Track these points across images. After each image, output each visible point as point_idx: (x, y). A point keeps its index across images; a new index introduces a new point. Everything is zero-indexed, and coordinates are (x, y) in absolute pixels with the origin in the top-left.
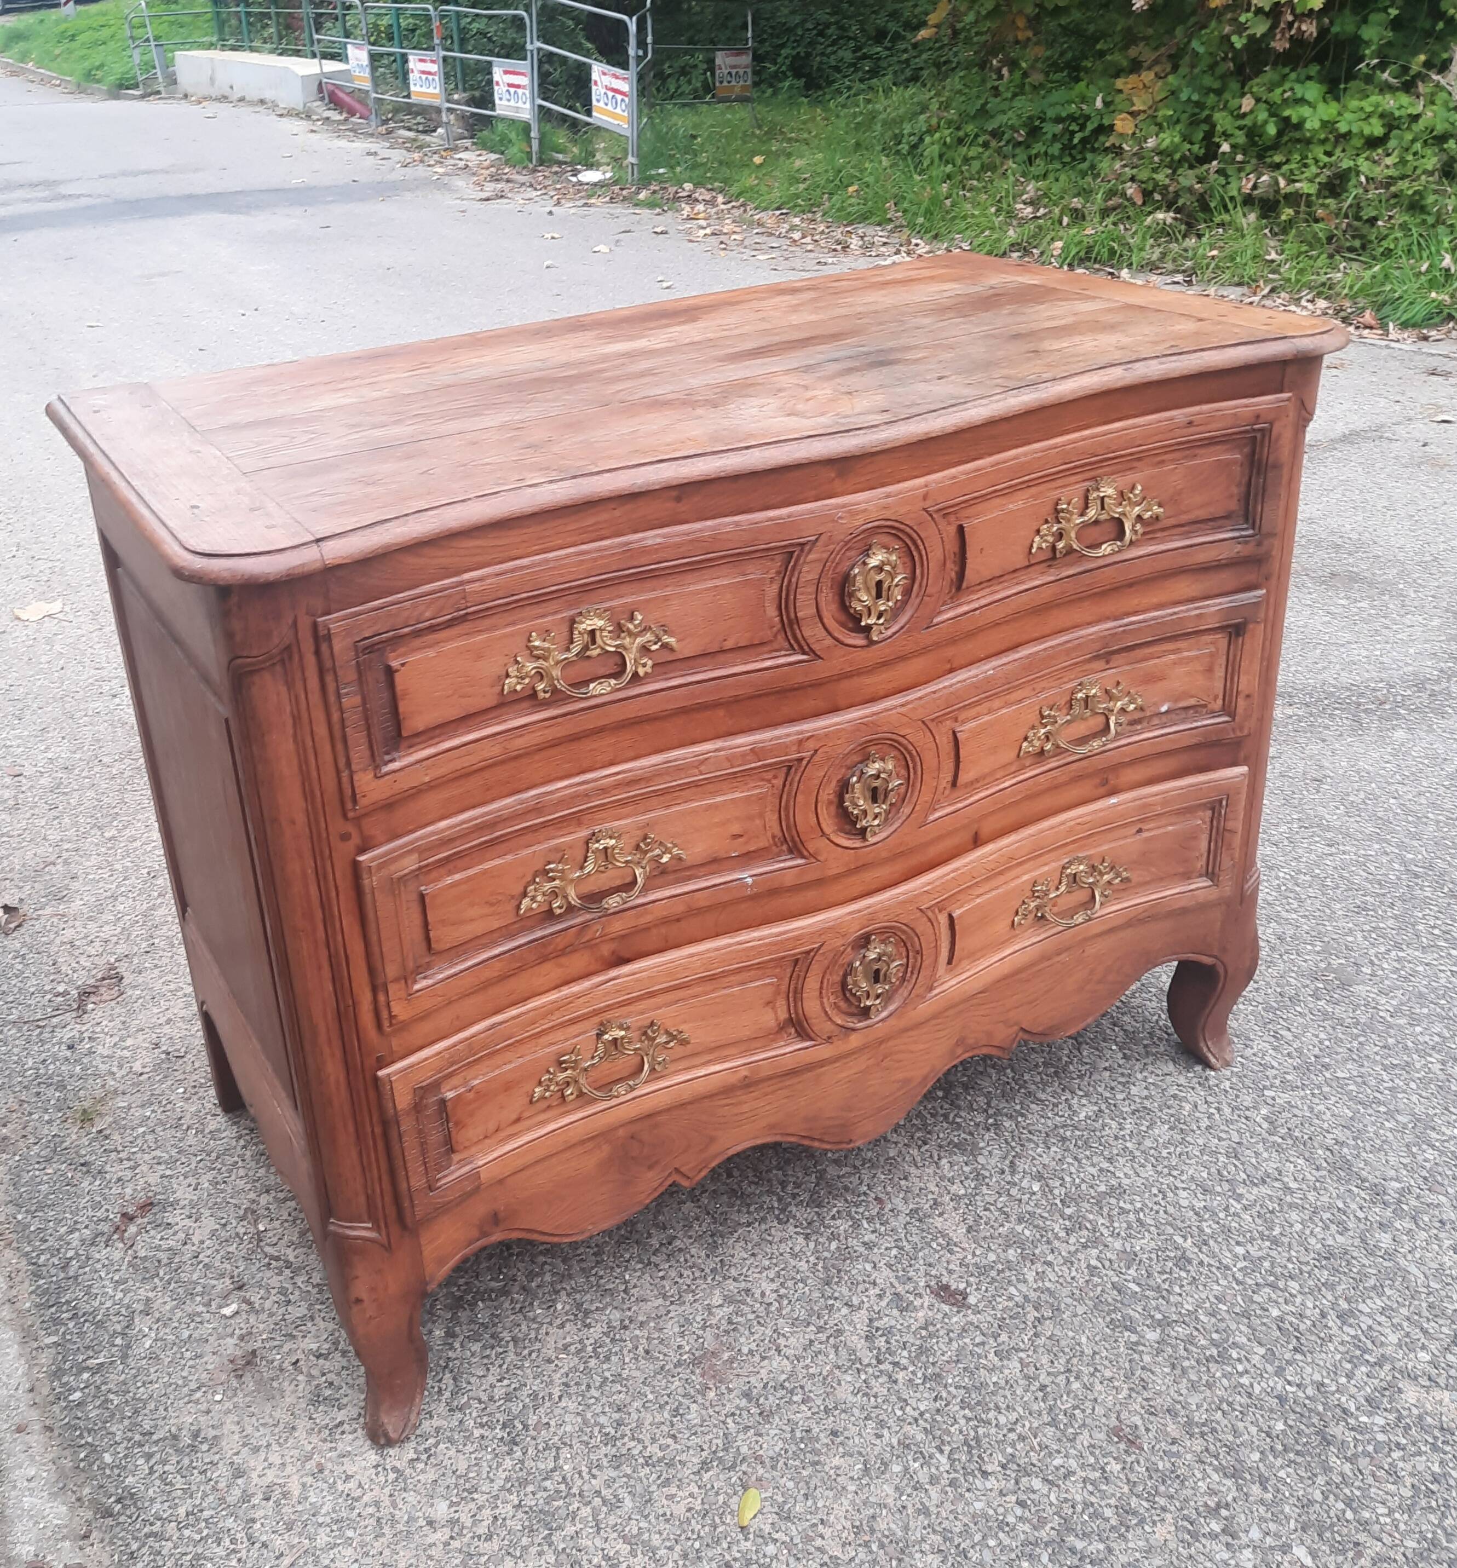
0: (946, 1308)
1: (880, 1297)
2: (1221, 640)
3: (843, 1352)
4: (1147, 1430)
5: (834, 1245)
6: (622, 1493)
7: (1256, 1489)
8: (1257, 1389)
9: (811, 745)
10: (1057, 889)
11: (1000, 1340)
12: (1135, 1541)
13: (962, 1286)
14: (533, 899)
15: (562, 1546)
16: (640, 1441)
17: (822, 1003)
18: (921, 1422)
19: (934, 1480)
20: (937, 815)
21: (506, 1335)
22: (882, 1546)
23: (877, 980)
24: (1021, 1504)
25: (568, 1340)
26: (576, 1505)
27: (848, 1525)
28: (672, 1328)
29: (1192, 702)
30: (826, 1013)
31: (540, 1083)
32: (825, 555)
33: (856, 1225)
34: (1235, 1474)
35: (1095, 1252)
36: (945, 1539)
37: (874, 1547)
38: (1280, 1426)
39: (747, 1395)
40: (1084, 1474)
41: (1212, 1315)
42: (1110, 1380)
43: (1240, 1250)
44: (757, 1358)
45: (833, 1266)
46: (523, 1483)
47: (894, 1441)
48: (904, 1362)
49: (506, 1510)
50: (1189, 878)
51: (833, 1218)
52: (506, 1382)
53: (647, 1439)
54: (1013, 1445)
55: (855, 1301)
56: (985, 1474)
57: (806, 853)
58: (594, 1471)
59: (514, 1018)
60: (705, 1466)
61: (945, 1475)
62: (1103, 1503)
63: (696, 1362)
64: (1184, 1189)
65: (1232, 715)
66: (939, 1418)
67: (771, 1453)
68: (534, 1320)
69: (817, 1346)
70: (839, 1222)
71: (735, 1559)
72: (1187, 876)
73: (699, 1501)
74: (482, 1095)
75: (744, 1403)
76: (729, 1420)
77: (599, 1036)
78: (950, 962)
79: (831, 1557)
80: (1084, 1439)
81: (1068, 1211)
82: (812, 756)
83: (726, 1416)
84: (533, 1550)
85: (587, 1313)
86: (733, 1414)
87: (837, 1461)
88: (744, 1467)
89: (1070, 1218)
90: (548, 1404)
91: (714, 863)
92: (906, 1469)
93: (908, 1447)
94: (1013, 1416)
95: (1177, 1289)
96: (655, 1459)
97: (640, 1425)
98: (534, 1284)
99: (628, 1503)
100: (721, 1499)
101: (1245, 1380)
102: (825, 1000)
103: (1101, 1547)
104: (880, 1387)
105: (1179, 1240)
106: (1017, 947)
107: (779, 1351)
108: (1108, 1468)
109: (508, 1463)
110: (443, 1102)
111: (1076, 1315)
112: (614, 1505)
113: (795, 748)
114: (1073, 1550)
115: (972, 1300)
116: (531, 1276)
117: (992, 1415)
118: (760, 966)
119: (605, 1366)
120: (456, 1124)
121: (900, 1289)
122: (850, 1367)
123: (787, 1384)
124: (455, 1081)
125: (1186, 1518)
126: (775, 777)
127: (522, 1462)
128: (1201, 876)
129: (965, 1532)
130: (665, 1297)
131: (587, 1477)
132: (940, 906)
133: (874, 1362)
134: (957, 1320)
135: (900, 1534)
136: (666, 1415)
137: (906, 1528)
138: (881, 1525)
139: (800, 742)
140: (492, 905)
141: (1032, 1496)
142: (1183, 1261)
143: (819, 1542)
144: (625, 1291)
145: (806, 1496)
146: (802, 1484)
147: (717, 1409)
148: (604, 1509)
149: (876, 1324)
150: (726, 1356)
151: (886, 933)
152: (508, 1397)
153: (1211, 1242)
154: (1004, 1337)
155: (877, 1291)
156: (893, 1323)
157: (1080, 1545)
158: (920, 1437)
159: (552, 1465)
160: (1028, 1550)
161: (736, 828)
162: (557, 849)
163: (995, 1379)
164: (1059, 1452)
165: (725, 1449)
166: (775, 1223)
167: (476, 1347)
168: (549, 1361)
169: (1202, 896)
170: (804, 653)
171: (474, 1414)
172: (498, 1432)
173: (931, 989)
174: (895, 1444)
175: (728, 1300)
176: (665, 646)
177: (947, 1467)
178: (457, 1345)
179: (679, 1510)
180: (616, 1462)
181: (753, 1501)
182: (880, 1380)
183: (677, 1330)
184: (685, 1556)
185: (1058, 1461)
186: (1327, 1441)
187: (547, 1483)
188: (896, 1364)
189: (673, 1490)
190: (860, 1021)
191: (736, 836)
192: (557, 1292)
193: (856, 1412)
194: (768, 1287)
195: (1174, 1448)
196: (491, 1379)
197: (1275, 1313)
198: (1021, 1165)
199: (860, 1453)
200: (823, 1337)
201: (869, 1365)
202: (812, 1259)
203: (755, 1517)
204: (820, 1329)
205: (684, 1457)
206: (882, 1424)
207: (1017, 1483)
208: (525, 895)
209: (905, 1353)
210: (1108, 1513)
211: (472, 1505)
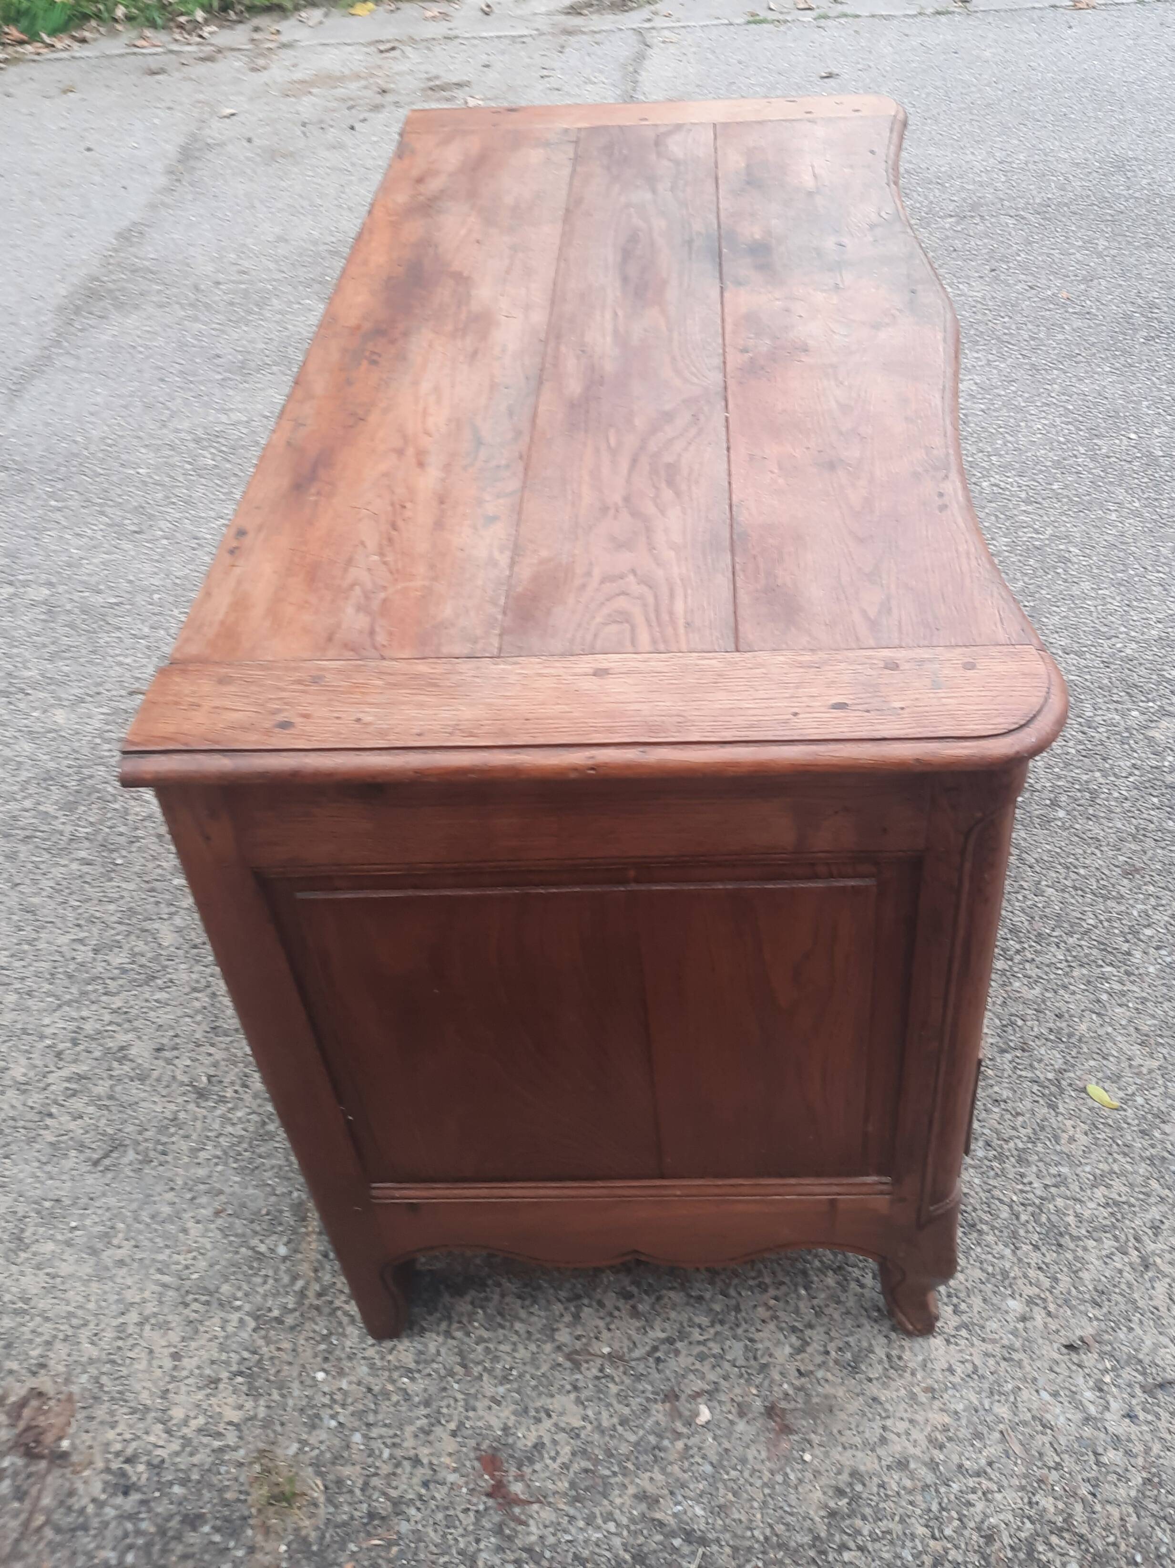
6: (1053, 1170)
15: (1084, 1232)
16: (1011, 1138)
26: (1051, 1206)
46: (1015, 1235)
49: (1035, 1258)
58: (1025, 1181)
73: (1082, 1124)
75: (1008, 1056)
76: (1019, 1073)
83: (1015, 1073)
84: (1080, 1253)
86: (1015, 1068)
87: (1084, 1027)
88: (1065, 1083)
96: (1032, 1135)
97: (995, 1132)
99: (1064, 1170)
100: (1086, 1110)
109: (990, 1238)
112: (1061, 1181)
123: (1004, 1023)
127: (993, 1228)
131: (1028, 1188)
136: (996, 1110)
145: (1105, 1059)
146: (1094, 1056)
147: (1006, 1073)
148: (1062, 1189)
159: (1007, 1208)
165: (1044, 1087)
179: (1083, 1140)
180: (1023, 1161)
181: (1096, 1091)
184: (1125, 1154)
187: (1024, 1217)
189: (1065, 1136)
203: (1109, 1096)
205: (1039, 1116)
211: (1020, 1282)
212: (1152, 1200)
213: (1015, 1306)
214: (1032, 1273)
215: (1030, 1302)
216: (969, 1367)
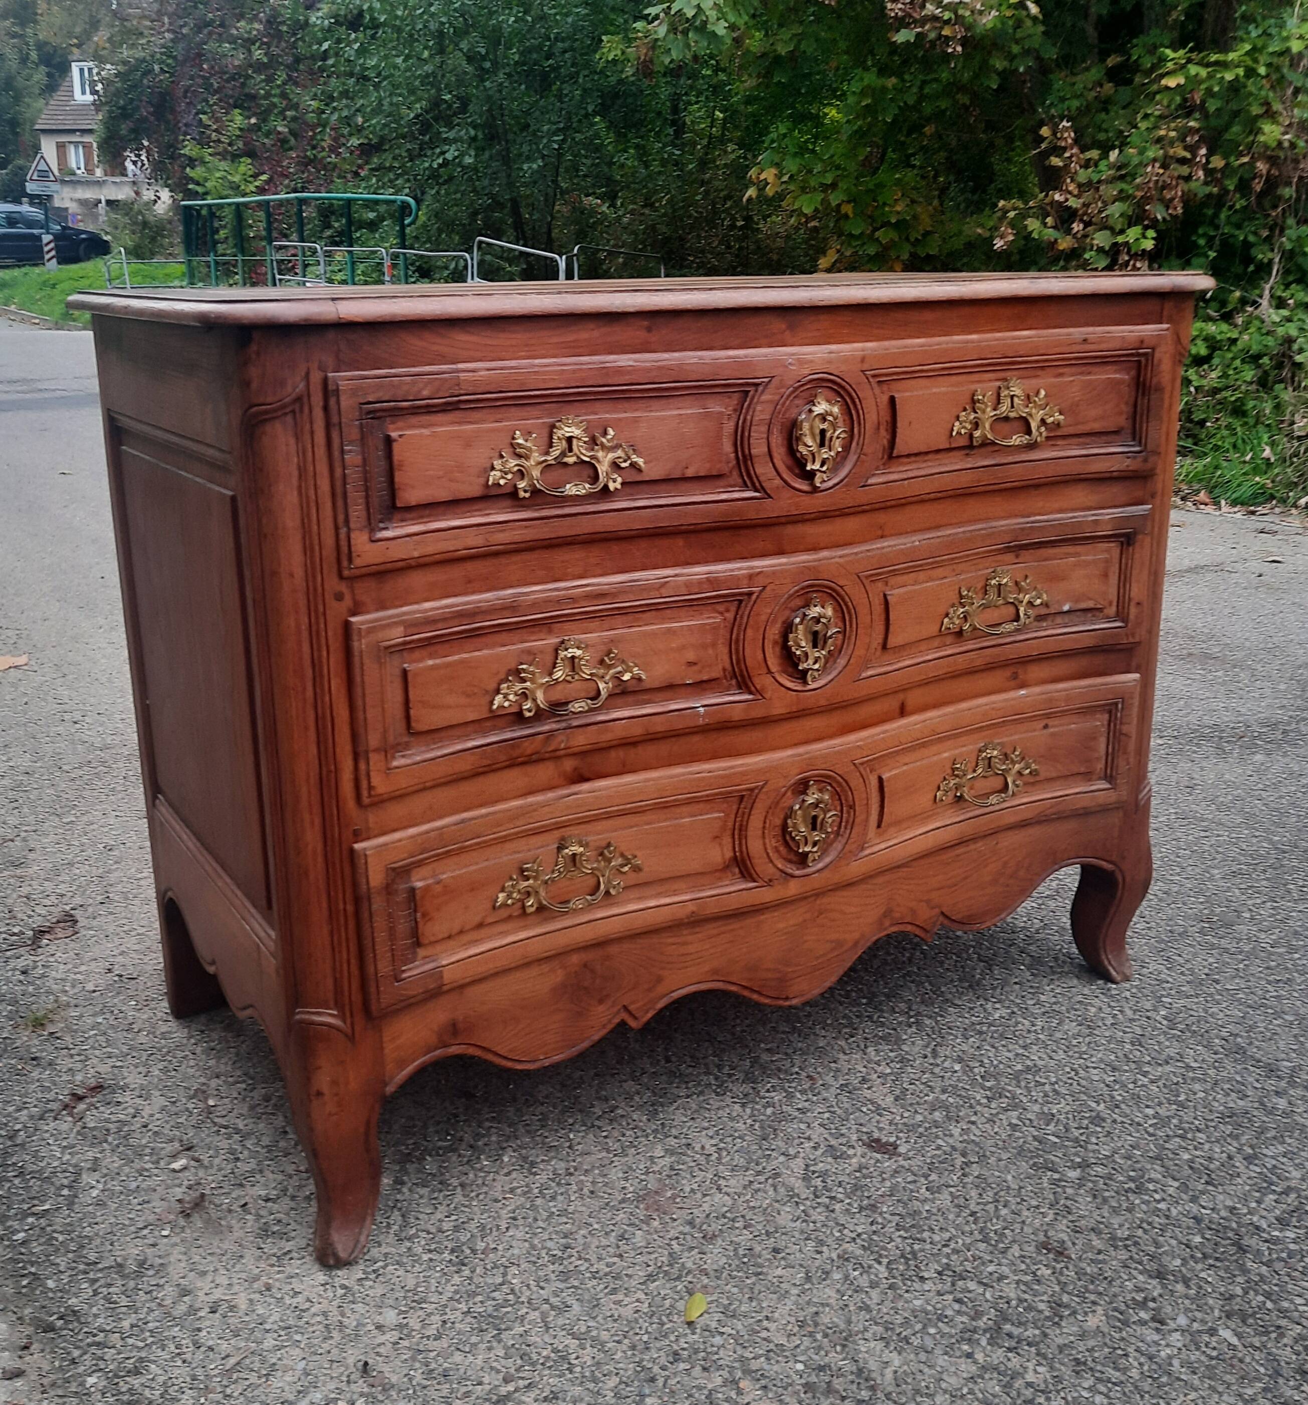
0: (879, 1156)
1: (815, 1148)
2: (1114, 548)
3: (782, 1190)
4: (1074, 1244)
5: (769, 1111)
6: (570, 1301)
7: (1180, 1287)
8: (1174, 1212)
9: (761, 581)
10: (974, 771)
11: (931, 1178)
12: (1070, 1328)
13: (892, 1140)
14: (506, 696)
15: (511, 1342)
16: (586, 1260)
17: (765, 844)
18: (858, 1241)
19: (873, 1285)
20: (870, 673)
21: (455, 1182)
22: (826, 1336)
23: (814, 828)
24: (958, 1301)
25: (515, 1184)
26: (525, 1310)
27: (793, 1320)
28: (615, 1174)
29: (1090, 604)
30: (768, 854)
31: (503, 890)
32: (777, 397)
33: (790, 1096)
34: (1160, 1275)
35: (1015, 1114)
36: (887, 1329)
37: (819, 1336)
38: (1198, 1239)
39: (691, 1223)
40: (1016, 1278)
41: (1128, 1158)
42: (1037, 1207)
43: (1150, 1111)
44: (699, 1195)
45: (770, 1127)
46: (472, 1294)
47: (834, 1255)
48: (840, 1196)
49: (454, 1316)
50: (1090, 780)
51: (768, 1091)
52: (453, 1218)
53: (594, 1259)
54: (948, 1256)
55: (792, 1151)
56: (923, 1279)
57: (753, 689)
58: (542, 1284)
59: (482, 816)
60: (651, 1278)
61: (884, 1281)
62: (1036, 1299)
63: (640, 1199)
64: (1095, 1068)
65: (1125, 620)
66: (875, 1237)
67: (715, 1267)
68: (481, 1170)
69: (756, 1186)
70: (773, 1094)
71: (683, 1349)
72: (1088, 776)
73: (646, 1305)
74: (450, 891)
75: (687, 1229)
76: (673, 1242)
77: (560, 849)
78: (879, 826)
79: (777, 1345)
80: (1015, 1251)
81: (988, 1084)
82: (761, 591)
83: (671, 1239)
84: (482, 1346)
85: (533, 1164)
86: (677, 1238)
87: (779, 1272)
88: (689, 1278)
89: (990, 1089)
90: (495, 1233)
91: (670, 688)
92: (846, 1277)
93: (847, 1260)
94: (947, 1235)
95: (1094, 1140)
96: (601, 1274)
97: (586, 1246)
98: (480, 1143)
99: (576, 1307)
100: (667, 1303)
101: (1162, 1206)
102: (767, 841)
103: (1037, 1332)
104: (818, 1215)
105: (1094, 1105)
106: (938, 824)
107: (719, 1189)
108: (1039, 1273)
109: (457, 1279)
110: (413, 890)
111: (1000, 1160)
112: (562, 1309)
113: (745, 582)
114: (1010, 1335)
115: (902, 1149)
116: (477, 1136)
117: (926, 1235)
118: (708, 800)
119: (551, 1204)
120: (424, 915)
121: (833, 1142)
122: (789, 1201)
123: (728, 1215)
124: (424, 871)
125: (1115, 1309)
126: (728, 611)
127: (470, 1278)
128: (1100, 779)
129: (906, 1323)
130: (608, 1151)
131: (535, 1289)
132: (872, 765)
133: (812, 1196)
134: (889, 1164)
135: (843, 1326)
136: (612, 1239)
137: (849, 1322)
138: (825, 1319)
139: (751, 577)
140: (468, 696)
141: (968, 1295)
142: (1098, 1120)
143: (764, 1334)
144: (570, 1147)
145: (751, 1299)
146: (746, 1290)
147: (661, 1234)
148: (553, 1313)
149: (812, 1168)
150: (669, 1194)
151: (824, 781)
152: (456, 1229)
153: (1123, 1106)
154: (934, 1177)
155: (812, 1144)
156: (829, 1167)
157: (1016, 1331)
158: (860, 1252)
159: (500, 1280)
160: (967, 1335)
161: (691, 656)
162: (529, 652)
163: (927, 1208)
164: (991, 1262)
165: (671, 1265)
166: (713, 1095)
167: (424, 1191)
168: (496, 1201)
169: (1102, 798)
170: (756, 490)
171: (423, 1243)
172: (446, 1256)
173: (863, 849)
174: (835, 1258)
175: (670, 1152)
176: (633, 465)
177: (886, 1275)
178: (405, 1190)
179: (627, 1312)
180: (565, 1276)
181: (698, 1306)
182: (818, 1210)
183: (621, 1175)
184: (633, 1347)
185: (991, 1268)
186: (1242, 1250)
187: (496, 1294)
188: (832, 1198)
189: (620, 1297)
190: (798, 869)
191: (690, 664)
192: (503, 1149)
193: (797, 1234)
194: (708, 1143)
195: (1101, 1257)
196: (439, 1215)
197: (1186, 1156)
198: (941, 1051)
199: (801, 1265)
200: (761, 1178)
201: (807, 1199)
202: (749, 1121)
203: (701, 1315)
204: (759, 1173)
205: (630, 1272)
206: (821, 1243)
207: (953, 1285)
208: (498, 691)
209: (840, 1190)
210: (1042, 1306)
211: (421, 1313)
212: (591, 1386)
213: (390, 1317)
214: (436, 1319)
215: (400, 1327)
216: (307, 1305)
